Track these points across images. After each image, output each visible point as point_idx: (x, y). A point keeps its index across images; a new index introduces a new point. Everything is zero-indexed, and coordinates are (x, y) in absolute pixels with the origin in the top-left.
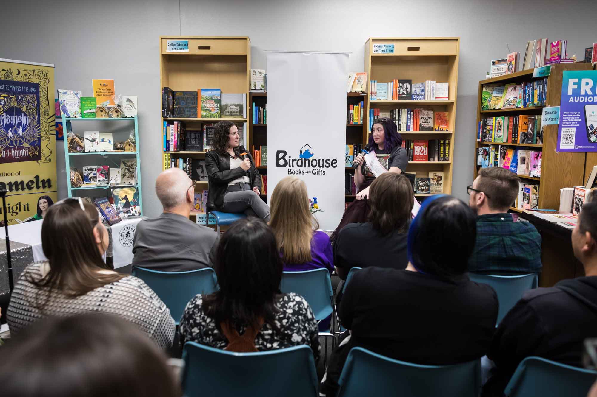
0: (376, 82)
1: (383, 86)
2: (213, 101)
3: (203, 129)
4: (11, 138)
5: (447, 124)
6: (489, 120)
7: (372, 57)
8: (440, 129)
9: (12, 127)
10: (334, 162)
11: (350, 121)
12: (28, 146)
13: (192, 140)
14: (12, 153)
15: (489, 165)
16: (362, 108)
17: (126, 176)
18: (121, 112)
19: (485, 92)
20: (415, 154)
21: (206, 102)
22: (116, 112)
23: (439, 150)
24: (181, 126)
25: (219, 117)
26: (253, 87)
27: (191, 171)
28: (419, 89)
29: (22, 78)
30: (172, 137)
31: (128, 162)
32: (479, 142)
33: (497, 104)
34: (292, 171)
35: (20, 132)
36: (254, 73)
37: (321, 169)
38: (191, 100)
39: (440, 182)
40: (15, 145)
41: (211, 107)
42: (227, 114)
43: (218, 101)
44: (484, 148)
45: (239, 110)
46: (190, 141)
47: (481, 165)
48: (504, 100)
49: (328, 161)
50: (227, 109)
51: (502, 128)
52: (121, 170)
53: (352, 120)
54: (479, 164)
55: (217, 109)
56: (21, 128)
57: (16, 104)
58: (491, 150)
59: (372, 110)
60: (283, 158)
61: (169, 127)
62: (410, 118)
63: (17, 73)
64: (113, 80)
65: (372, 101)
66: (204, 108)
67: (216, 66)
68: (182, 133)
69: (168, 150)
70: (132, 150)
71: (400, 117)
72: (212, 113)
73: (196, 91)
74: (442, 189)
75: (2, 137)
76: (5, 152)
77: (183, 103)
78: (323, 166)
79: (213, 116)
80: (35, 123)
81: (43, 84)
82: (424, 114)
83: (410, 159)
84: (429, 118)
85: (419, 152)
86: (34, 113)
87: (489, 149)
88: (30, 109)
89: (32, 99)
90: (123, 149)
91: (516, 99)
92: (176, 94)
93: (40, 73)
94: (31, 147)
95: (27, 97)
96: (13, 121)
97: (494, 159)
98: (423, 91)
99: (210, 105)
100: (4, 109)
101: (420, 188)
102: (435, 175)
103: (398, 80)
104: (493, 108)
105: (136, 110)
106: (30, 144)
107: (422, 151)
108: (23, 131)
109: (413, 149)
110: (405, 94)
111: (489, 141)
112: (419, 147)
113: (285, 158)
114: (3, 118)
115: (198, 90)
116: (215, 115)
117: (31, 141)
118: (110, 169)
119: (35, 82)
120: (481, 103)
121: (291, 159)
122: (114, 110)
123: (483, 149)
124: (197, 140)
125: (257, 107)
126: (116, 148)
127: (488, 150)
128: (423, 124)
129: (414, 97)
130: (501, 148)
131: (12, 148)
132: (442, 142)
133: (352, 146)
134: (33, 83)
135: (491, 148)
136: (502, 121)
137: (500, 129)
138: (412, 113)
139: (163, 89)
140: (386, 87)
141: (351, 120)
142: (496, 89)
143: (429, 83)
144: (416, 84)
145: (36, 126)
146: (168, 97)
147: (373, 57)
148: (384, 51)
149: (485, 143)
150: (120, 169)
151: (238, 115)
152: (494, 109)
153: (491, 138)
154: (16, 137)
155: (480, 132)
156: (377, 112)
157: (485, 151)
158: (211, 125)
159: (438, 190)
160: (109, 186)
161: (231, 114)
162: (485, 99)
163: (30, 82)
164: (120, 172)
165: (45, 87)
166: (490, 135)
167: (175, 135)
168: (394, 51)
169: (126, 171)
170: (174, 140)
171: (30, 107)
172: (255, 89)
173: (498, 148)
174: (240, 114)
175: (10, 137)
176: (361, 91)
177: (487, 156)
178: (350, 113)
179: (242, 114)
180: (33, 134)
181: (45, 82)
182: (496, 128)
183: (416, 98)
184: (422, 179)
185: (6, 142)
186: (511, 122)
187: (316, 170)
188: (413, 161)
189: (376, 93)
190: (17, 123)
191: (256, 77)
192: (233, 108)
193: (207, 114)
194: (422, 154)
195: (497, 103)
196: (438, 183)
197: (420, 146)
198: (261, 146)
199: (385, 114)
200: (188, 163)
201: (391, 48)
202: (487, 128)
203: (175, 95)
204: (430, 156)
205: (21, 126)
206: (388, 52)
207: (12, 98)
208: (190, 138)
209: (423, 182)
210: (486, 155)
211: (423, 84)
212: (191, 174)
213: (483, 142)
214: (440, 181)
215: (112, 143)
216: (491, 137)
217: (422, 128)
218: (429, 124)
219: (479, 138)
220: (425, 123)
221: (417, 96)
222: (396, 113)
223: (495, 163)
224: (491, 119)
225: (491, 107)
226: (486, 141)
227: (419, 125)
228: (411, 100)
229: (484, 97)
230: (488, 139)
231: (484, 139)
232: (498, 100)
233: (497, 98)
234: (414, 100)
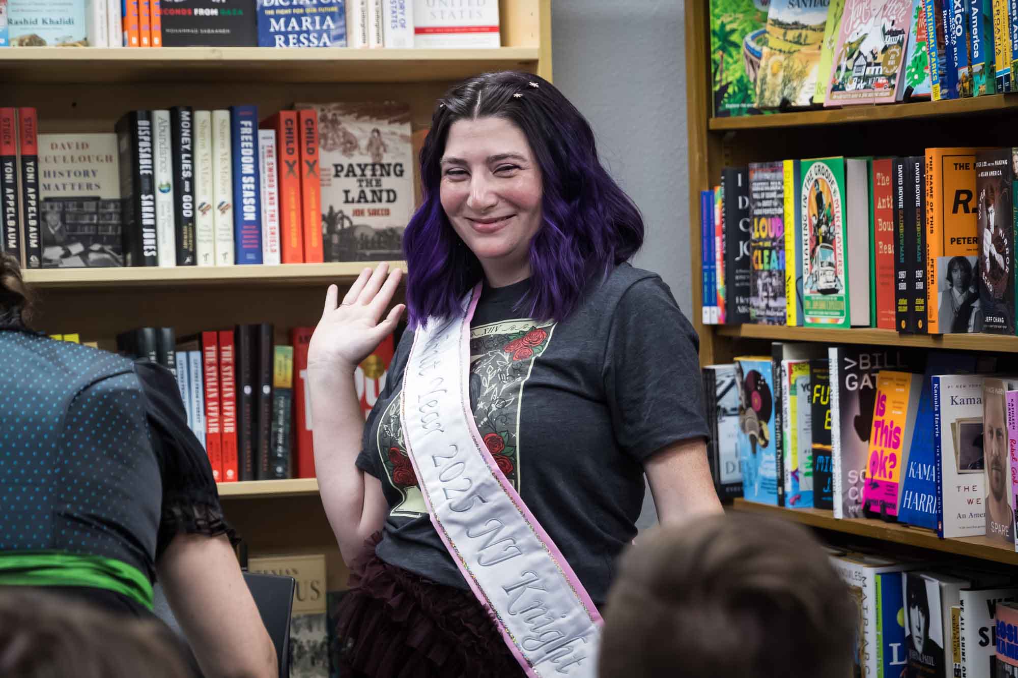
6: (758, 180)
15: (780, 482)
32: (713, 328)
33: (801, 76)
44: (751, 363)
47: (740, 484)
48: (839, 49)
51: (838, 229)
58: (785, 382)
62: (257, 175)
71: (186, 165)
82: (350, 145)
83: (273, 459)
84: (386, 170)
87: (777, 376)
91: (900, 44)
97: (806, 443)
104: (777, 102)
109: (295, 392)
110: (213, 6)
111: (771, 320)
123: (740, 371)
127: (769, 381)
128: (348, 210)
129: (274, 26)
130: (842, 364)
135: (785, 363)
136: (835, 186)
137: (825, 240)
138: (267, 137)
149: (747, 331)
152: (786, 106)
153: (780, 300)
155: (713, 260)
156: (15, 130)
157: (753, 384)
162: (728, 44)
166: (775, 282)
173: (826, 366)
177: (767, 421)
182: (807, 235)
183: (286, 34)
186: (883, 193)
188: (295, 475)
195: (796, 65)
199: (84, 146)
202: (755, 235)
210: (764, 415)
213: (738, 326)
216: (781, 293)
217: (342, 241)
218: (387, 212)
219: (712, 302)
220: (363, 206)
221: (293, 20)
222: (152, 136)
223: (814, 465)
224: (773, 175)
225: (767, 94)
226: (755, 321)
227: (324, 218)
228: (257, 45)
229: (723, 25)
230: (768, 307)
231: (742, 310)
232: (804, 49)
233: (796, 33)
234: (273, 44)
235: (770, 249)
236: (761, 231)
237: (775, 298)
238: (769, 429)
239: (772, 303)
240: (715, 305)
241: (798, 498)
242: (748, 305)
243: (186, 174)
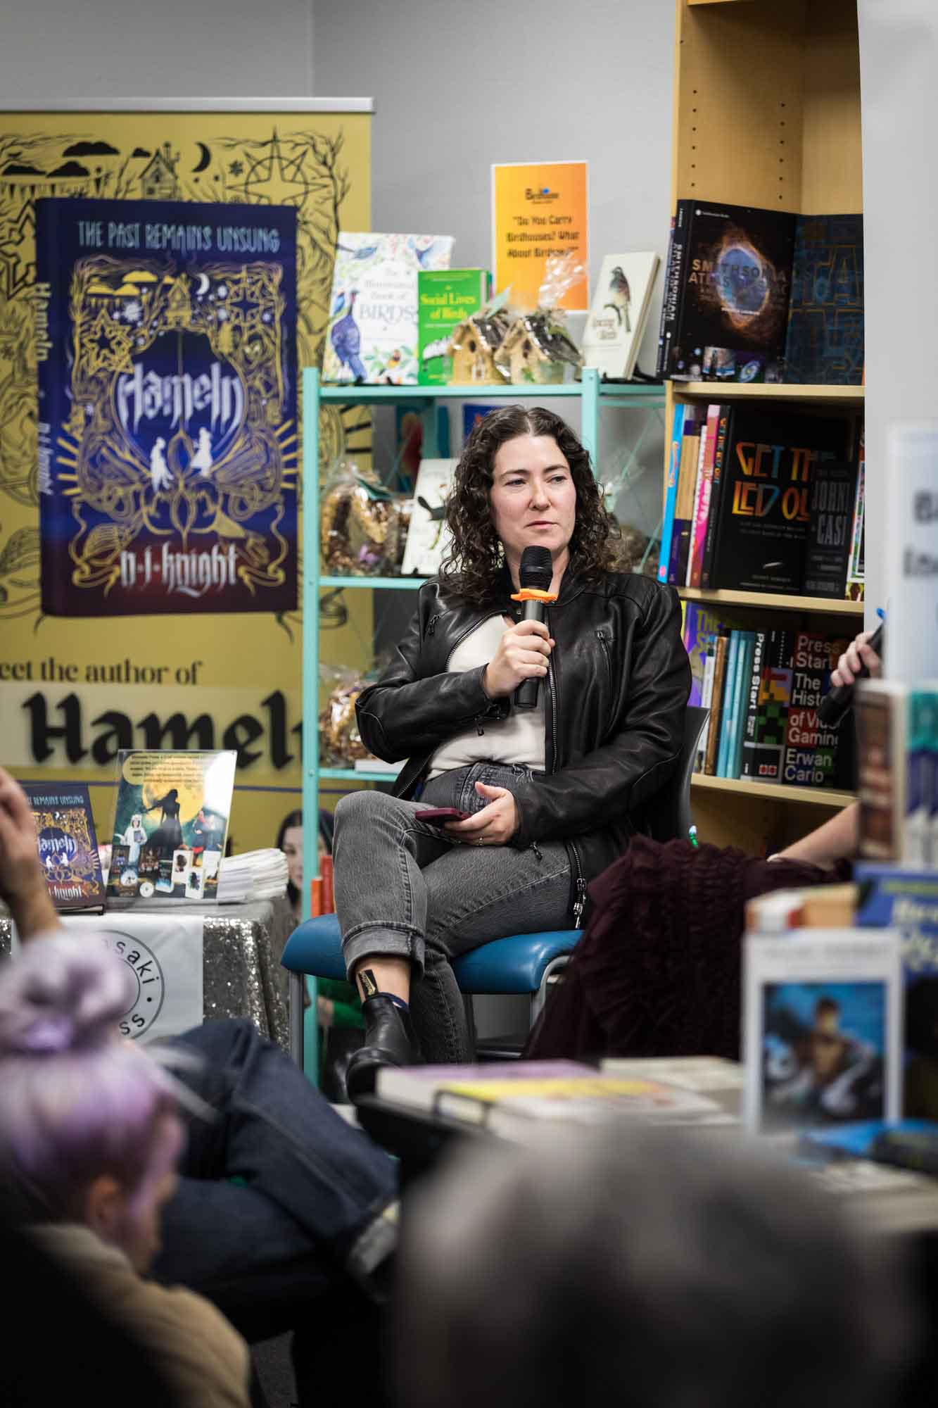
4: (161, 487)
9: (168, 434)
12: (239, 532)
14: (165, 566)
29: (219, 186)
35: (202, 460)
40: (177, 525)
56: (205, 436)
57: (186, 314)
63: (197, 156)
64: (586, 168)
75: (122, 485)
76: (132, 557)
80: (273, 412)
81: (314, 211)
86: (268, 360)
88: (251, 340)
89: (264, 287)
93: (300, 150)
94: (251, 542)
95: (237, 282)
96: (172, 403)
100: (135, 343)
106: (244, 525)
108: (216, 454)
114: (130, 387)
117: (254, 507)
119: (276, 201)
131: (163, 539)
134: (270, 208)
145: (276, 428)
154: (181, 484)
163: (254, 200)
165: (325, 222)
171: (253, 327)
175: (156, 486)
180: (263, 469)
181: (324, 192)
185: (138, 507)
190: (189, 413)
205: (209, 429)
207: (167, 287)
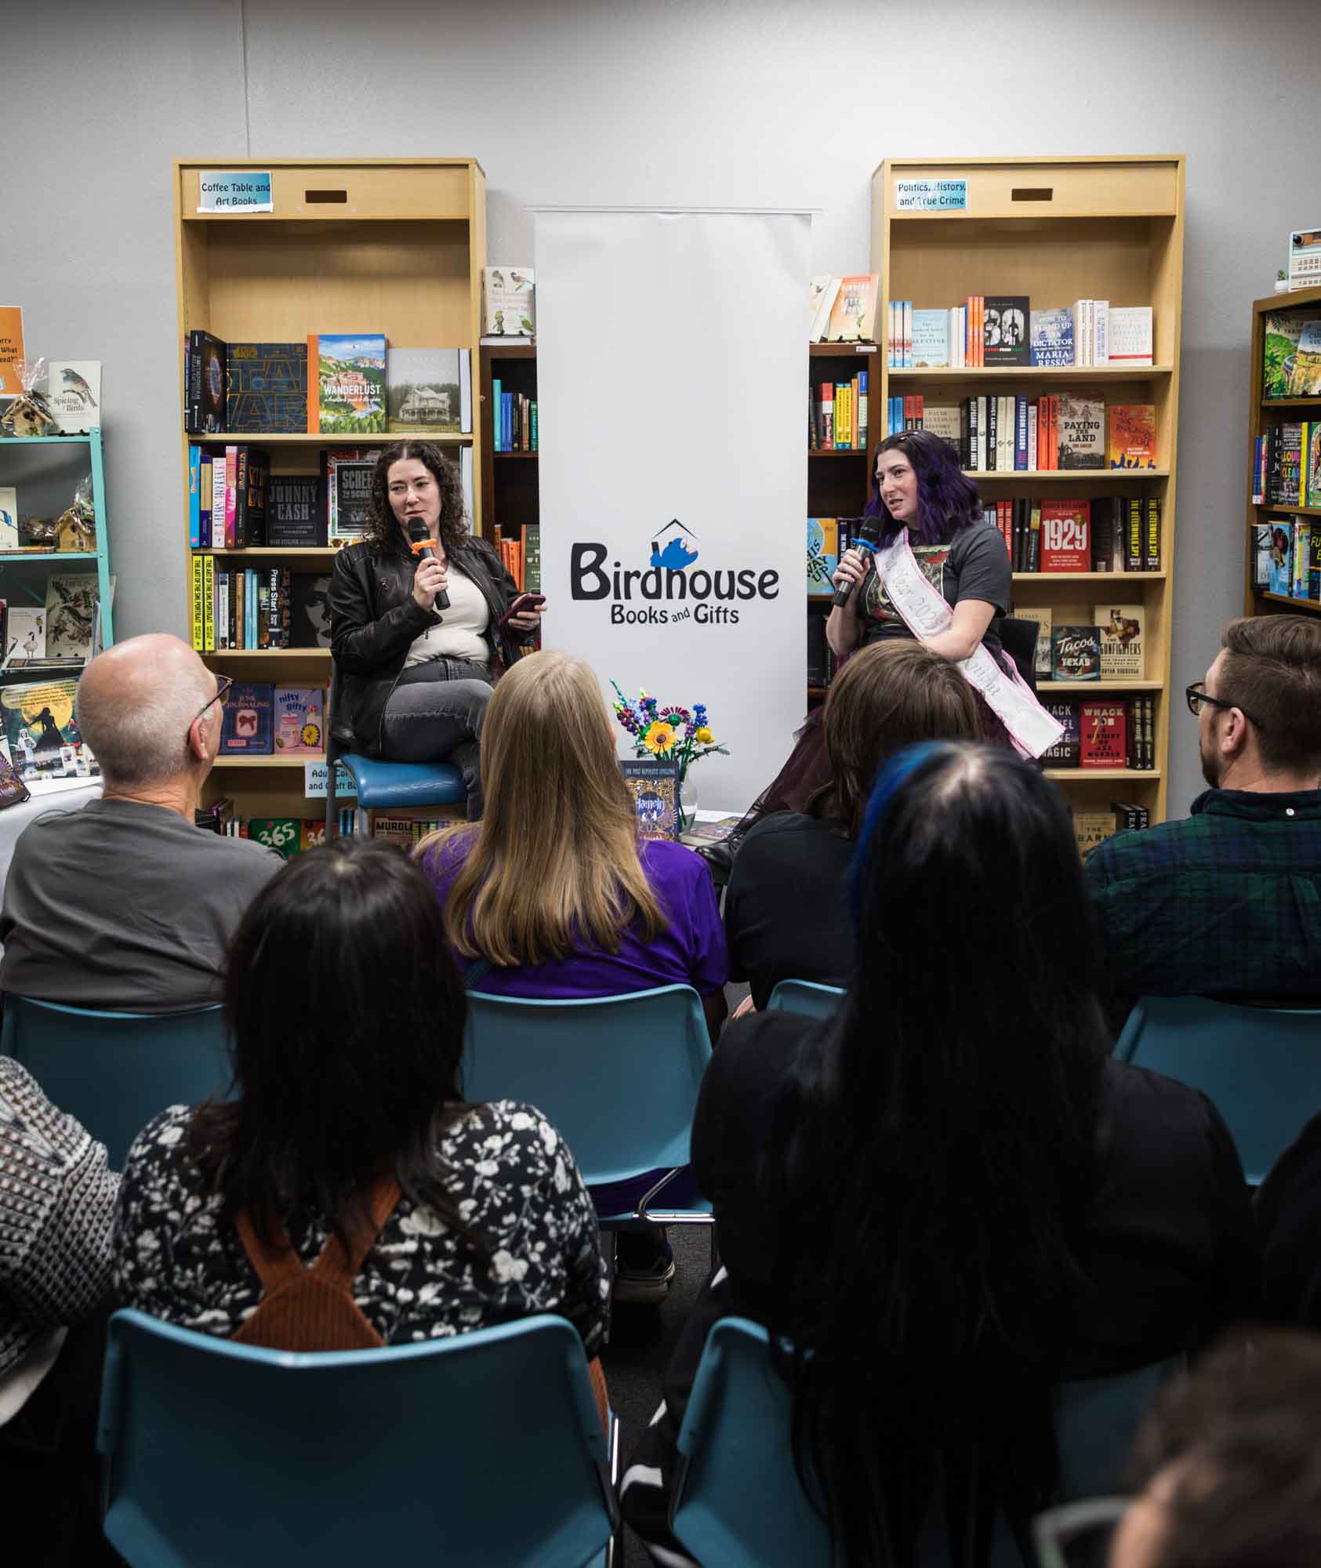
0: (908, 307)
1: (934, 317)
2: (360, 376)
3: (325, 470)
5: (1151, 443)
6: (1288, 432)
7: (893, 221)
8: (1130, 462)
10: (769, 578)
11: (822, 437)
13: (289, 506)
15: (1291, 585)
16: (862, 395)
17: (65, 635)
18: (44, 416)
19: (1275, 337)
20: (1047, 547)
21: (335, 379)
22: (27, 416)
23: (1126, 534)
24: (249, 463)
25: (381, 431)
26: (492, 329)
27: (287, 613)
28: (1055, 327)
30: (219, 501)
31: (73, 584)
32: (1258, 507)
33: (1315, 379)
34: (624, 613)
36: (497, 281)
37: (726, 603)
38: (286, 372)
39: (1132, 641)
41: (352, 397)
42: (407, 417)
43: (378, 376)
44: (1278, 524)
45: (448, 402)
46: (284, 512)
47: (1268, 585)
49: (747, 578)
50: (408, 402)
52: (49, 611)
53: (828, 434)
54: (1260, 581)
55: (375, 403)
58: (1297, 535)
59: (899, 399)
60: (594, 568)
61: (208, 465)
62: (1027, 428)
64: (18, 310)
65: (898, 370)
66: (330, 399)
67: (372, 256)
68: (253, 486)
69: (204, 543)
70: (81, 544)
71: (993, 423)
72: (358, 414)
73: (304, 341)
74: (1140, 662)
77: (258, 383)
78: (730, 595)
79: (360, 426)
82: (1073, 413)
83: (1028, 562)
84: (1091, 425)
85: (1059, 541)
87: (1292, 532)
90: (53, 542)
92: (236, 353)
97: (1307, 565)
98: (1068, 334)
99: (350, 387)
101: (1067, 662)
102: (1115, 616)
103: (982, 299)
104: (1300, 392)
105: (97, 409)
107: (1070, 536)
109: (1041, 532)
110: (1010, 347)
111: (1290, 503)
112: (1059, 522)
113: (602, 567)
115: (309, 337)
116: (365, 423)
118: (11, 610)
120: (1261, 374)
121: (622, 570)
122: (18, 411)
123: (1272, 528)
124: (305, 510)
125: (510, 395)
126: (26, 538)
127: (1287, 534)
128: (1071, 444)
129: (1038, 356)
132: (1135, 505)
133: (831, 522)
135: (1297, 525)
138: (1033, 410)
139: (186, 337)
140: (942, 324)
141: (825, 434)
142: (1309, 326)
143: (1088, 305)
144: (1045, 311)
146: (206, 363)
147: (895, 223)
148: (934, 202)
149: (1276, 508)
150: (43, 611)
151: (445, 423)
152: (1305, 395)
153: (1295, 495)
155: (1259, 473)
156: (913, 406)
157: (1278, 535)
158: (353, 456)
159: (1125, 666)
160: (3, 671)
161: (423, 417)
162: (1275, 363)
164: (44, 618)
166: (1294, 484)
167: (228, 491)
168: (966, 200)
169: (66, 616)
170: (227, 509)
172: (501, 335)
174: (452, 420)
176: (860, 339)
177: (1285, 553)
178: (824, 412)
179: (458, 419)
182: (1313, 461)
183: (1044, 360)
184: (1070, 631)
187: (706, 606)
188: (1039, 570)
189: (910, 345)
191: (505, 294)
192: (427, 399)
193: (341, 419)
194: (1071, 547)
195: (1313, 373)
196: (1125, 645)
197: (1063, 519)
198: (524, 527)
199: (945, 413)
200: (274, 589)
201: (956, 194)
202: (1284, 460)
203: (231, 357)
204: (1097, 554)
206: (949, 206)
208: (285, 503)
209: (1074, 640)
210: (1283, 551)
211: (1068, 309)
212: (286, 623)
213: (1272, 506)
214: (1132, 636)
215: (14, 522)
216: (1297, 489)
217: (1067, 460)
218: (1090, 446)
219: (1258, 492)
220: (1078, 443)
221: (1048, 354)
222: (977, 409)
223: (1310, 577)
224: (1295, 430)
225: (1295, 389)
226: (1281, 503)
227: (1059, 448)
228: (1029, 365)
229: (1272, 353)
230: (1289, 497)
231: (1274, 497)
232: (1317, 366)
233: (1313, 357)
234: (1037, 365)
235: (1292, 467)
236: (1287, 458)
237: (1293, 492)
238: (1286, 558)
239: (1291, 495)
240: (1260, 494)
241: (1300, 593)
242: (1278, 495)
243: (992, 428)
